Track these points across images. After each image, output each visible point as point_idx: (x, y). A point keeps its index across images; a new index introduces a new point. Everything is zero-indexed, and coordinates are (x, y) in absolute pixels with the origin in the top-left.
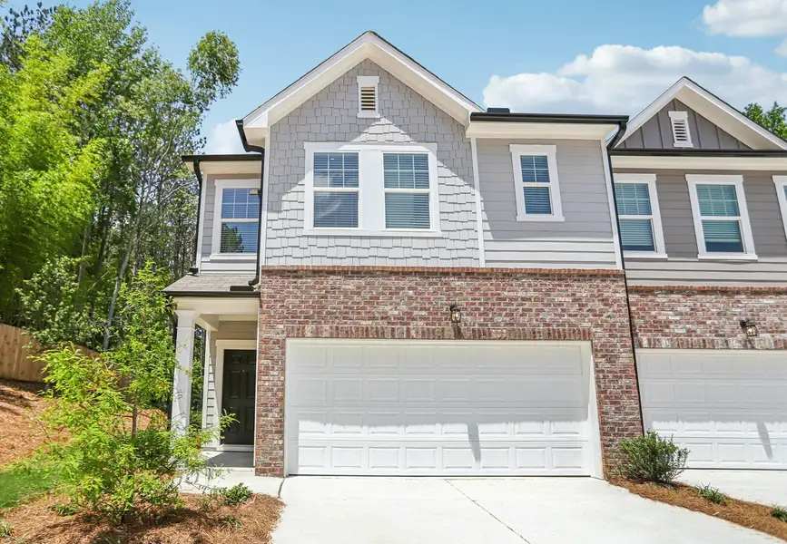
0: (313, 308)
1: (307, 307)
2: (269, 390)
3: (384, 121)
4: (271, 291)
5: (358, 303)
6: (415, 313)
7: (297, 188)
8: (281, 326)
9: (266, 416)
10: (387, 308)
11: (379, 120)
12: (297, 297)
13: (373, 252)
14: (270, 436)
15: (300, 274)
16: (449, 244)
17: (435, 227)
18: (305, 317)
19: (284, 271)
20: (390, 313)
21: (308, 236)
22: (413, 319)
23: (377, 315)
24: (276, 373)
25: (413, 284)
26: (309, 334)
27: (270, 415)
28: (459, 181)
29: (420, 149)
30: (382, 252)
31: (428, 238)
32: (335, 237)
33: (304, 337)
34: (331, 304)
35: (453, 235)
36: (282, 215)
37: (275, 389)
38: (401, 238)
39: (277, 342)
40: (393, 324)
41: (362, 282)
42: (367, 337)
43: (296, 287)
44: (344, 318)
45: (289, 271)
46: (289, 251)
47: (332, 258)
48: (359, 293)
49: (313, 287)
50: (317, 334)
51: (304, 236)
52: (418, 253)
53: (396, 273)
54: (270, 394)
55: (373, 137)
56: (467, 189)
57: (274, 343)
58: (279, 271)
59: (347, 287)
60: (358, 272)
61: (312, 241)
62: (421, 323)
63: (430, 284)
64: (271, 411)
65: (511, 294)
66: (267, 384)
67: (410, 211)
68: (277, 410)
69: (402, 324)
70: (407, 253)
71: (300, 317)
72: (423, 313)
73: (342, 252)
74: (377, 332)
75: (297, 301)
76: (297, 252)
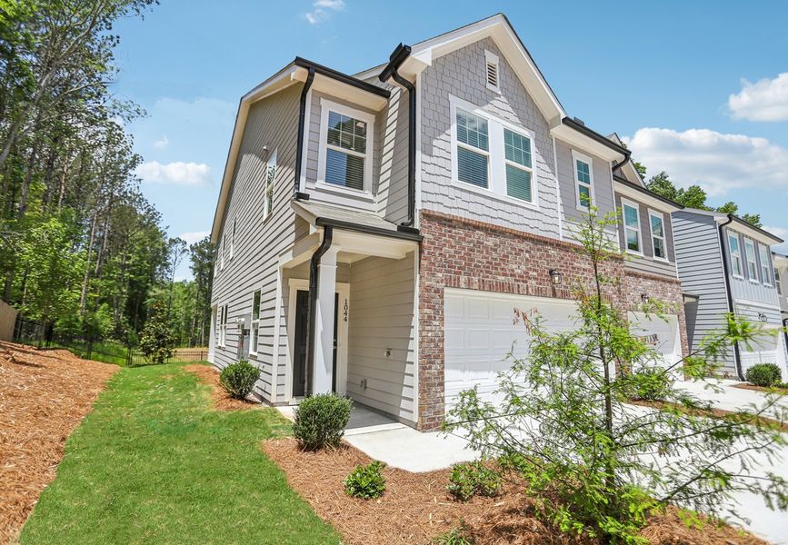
0: (464, 259)
1: (460, 258)
2: (432, 341)
3: (503, 98)
4: (431, 236)
5: (496, 259)
6: (531, 273)
7: (443, 137)
8: (440, 275)
9: (430, 368)
10: (514, 266)
11: (499, 96)
12: (452, 247)
13: (500, 214)
14: (434, 389)
15: (454, 223)
16: (544, 219)
17: (535, 202)
18: (459, 268)
19: (442, 218)
20: (516, 271)
21: (455, 188)
22: (530, 278)
23: (508, 272)
24: (437, 323)
25: (528, 248)
26: (463, 285)
27: (434, 366)
28: (548, 169)
29: (525, 133)
30: (506, 216)
31: (532, 210)
32: (474, 194)
33: (459, 287)
34: (477, 257)
35: (546, 212)
36: (434, 160)
37: (437, 339)
38: (517, 206)
39: (437, 291)
40: (518, 281)
41: (498, 241)
42: (503, 292)
43: (451, 236)
44: (487, 272)
45: (445, 220)
46: (440, 199)
47: (473, 213)
48: (496, 250)
49: (464, 239)
50: (469, 286)
51: (452, 186)
52: (526, 222)
53: (518, 237)
54: (432, 345)
55: (496, 110)
56: (551, 176)
57: (435, 292)
58: (437, 217)
59: (488, 243)
60: (494, 231)
61: (458, 193)
62: (534, 282)
63: (538, 250)
64: (434, 363)
65: (579, 265)
66: (430, 334)
67: (519, 184)
68: (439, 361)
69: (523, 281)
70: (521, 220)
71: (455, 267)
72: (535, 274)
73: (478, 209)
74: (509, 287)
75: (452, 251)
76: (447, 202)
